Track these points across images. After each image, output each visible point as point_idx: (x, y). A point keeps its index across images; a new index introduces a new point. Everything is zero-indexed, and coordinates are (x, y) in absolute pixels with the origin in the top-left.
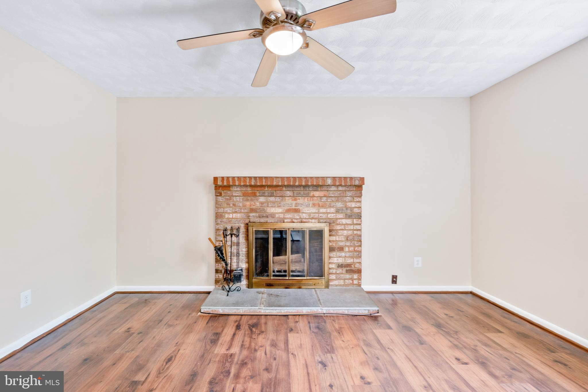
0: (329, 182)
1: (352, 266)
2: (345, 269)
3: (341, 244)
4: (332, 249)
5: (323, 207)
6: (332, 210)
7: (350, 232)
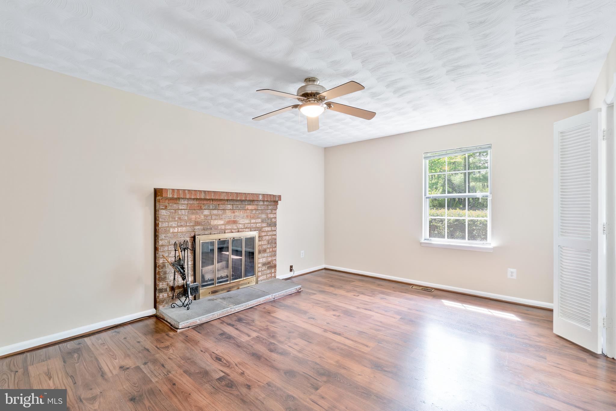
0: (261, 198)
1: (271, 263)
2: (267, 266)
3: (265, 247)
4: (260, 252)
5: (253, 218)
6: (259, 220)
7: (270, 237)
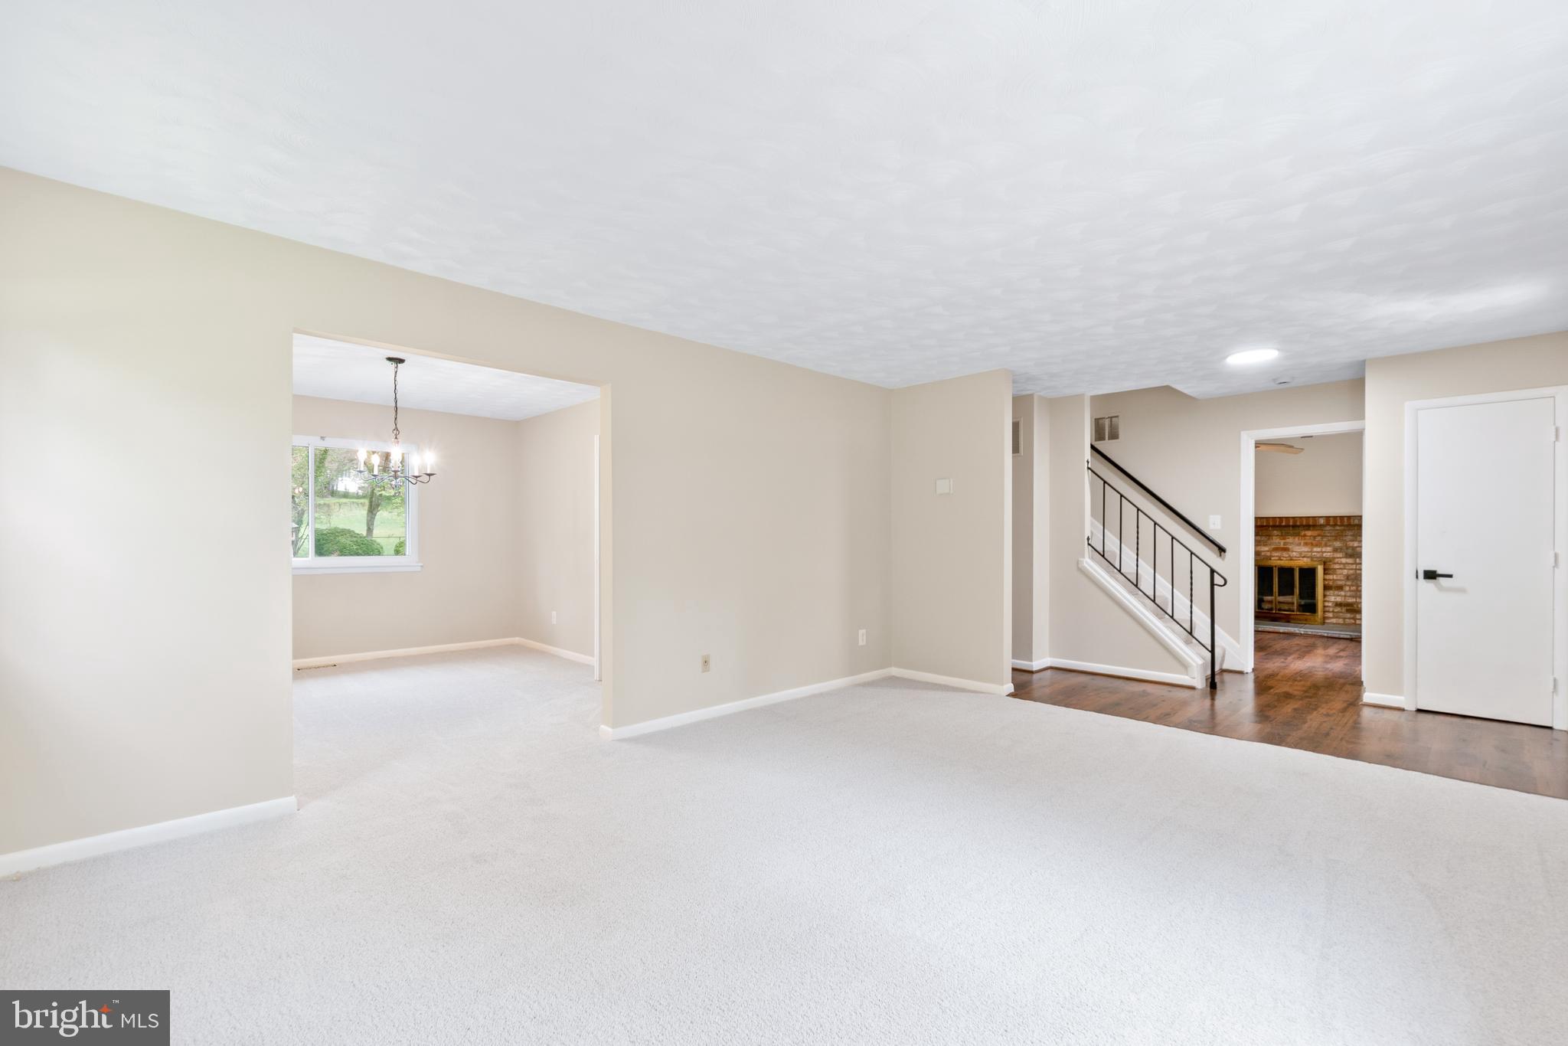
0: (1322, 521)
1: (1355, 606)
2: (1344, 609)
3: (1340, 583)
4: (1326, 588)
5: (1317, 546)
6: (1329, 549)
7: (1351, 572)
